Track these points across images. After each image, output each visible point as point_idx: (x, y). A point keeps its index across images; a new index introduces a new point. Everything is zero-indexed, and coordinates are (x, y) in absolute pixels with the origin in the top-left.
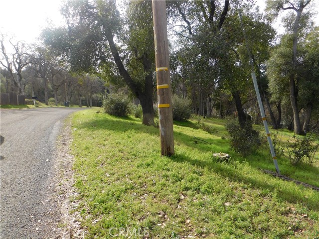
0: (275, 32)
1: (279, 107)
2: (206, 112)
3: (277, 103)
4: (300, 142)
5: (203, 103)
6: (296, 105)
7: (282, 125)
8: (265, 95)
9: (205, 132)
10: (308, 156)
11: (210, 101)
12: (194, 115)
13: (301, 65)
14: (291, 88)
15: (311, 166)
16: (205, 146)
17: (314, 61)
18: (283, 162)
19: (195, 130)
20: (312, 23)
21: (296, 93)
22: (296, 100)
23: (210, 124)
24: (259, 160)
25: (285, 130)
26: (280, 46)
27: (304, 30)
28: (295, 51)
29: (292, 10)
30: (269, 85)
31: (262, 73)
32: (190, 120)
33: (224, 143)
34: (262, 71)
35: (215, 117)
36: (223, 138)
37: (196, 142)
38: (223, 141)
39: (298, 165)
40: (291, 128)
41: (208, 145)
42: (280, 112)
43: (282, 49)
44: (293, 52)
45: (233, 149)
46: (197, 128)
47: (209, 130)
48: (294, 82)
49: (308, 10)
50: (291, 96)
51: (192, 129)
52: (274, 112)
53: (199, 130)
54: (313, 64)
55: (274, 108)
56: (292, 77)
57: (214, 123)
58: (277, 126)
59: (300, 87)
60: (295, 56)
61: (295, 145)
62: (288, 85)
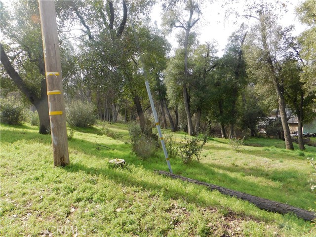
0: (170, 45)
1: (176, 112)
2: (111, 117)
3: (175, 109)
4: (190, 143)
5: (108, 108)
6: (189, 110)
7: (179, 128)
8: (164, 101)
9: (110, 138)
10: (196, 155)
11: (115, 107)
12: (99, 121)
13: (191, 75)
14: (184, 95)
15: (198, 162)
16: (108, 152)
17: (201, 73)
18: (177, 162)
19: (99, 136)
20: (198, 42)
21: (188, 100)
22: (189, 106)
23: (115, 129)
24: (157, 162)
25: (182, 132)
26: (174, 58)
27: (192, 47)
28: (186, 64)
29: (182, 29)
30: (167, 92)
31: (161, 81)
32: (94, 126)
33: (126, 148)
34: (161, 79)
35: (120, 122)
36: (126, 143)
37: (99, 149)
38: (126, 146)
39: (188, 163)
40: (186, 130)
41: (111, 151)
42: (177, 117)
43: (177, 61)
44: (184, 64)
45: (134, 153)
46: (101, 134)
47: (113, 136)
48: (187, 90)
49: (194, 31)
50: (185, 102)
51: (96, 135)
52: (173, 116)
53: (103, 136)
54: (200, 76)
55: (173, 113)
56: (185, 86)
57: (120, 128)
58: (176, 129)
59: (192, 94)
60: (186, 68)
61: (186, 146)
62: (182, 92)
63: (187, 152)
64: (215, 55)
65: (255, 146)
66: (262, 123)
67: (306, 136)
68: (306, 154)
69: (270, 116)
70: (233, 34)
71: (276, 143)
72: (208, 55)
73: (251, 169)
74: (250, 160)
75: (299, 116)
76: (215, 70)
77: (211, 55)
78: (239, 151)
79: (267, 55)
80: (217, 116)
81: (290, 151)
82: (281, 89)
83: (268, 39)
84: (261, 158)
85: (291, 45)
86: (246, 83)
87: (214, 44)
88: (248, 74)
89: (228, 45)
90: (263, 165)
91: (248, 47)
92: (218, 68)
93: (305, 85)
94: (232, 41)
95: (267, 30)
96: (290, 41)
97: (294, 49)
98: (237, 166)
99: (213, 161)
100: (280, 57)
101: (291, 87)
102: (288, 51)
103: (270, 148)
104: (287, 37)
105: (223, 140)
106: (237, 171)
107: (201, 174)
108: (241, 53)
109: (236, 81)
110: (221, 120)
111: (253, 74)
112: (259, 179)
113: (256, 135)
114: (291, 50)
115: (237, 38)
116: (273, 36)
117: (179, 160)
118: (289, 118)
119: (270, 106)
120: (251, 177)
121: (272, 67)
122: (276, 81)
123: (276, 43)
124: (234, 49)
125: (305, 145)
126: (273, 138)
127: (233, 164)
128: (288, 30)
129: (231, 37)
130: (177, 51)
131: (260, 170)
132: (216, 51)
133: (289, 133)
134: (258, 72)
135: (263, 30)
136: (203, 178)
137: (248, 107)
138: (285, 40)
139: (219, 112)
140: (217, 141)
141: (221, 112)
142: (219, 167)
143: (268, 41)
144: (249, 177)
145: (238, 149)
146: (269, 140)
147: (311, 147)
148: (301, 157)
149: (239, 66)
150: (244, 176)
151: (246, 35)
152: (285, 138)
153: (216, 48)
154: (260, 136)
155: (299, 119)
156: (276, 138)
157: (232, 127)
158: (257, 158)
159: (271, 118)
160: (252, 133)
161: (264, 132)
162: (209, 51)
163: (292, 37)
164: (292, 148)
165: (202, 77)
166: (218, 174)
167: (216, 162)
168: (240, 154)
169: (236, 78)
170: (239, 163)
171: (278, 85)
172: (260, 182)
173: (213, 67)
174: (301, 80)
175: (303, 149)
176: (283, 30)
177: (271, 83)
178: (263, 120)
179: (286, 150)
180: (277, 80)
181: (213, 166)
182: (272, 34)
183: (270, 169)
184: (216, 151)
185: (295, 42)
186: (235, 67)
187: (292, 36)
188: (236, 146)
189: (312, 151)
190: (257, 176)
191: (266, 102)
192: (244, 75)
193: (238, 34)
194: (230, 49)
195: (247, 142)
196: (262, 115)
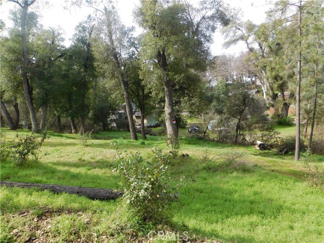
1: (16, 106)
3: (13, 102)
6: (32, 104)
7: (22, 125)
10: (32, 154)
13: (33, 64)
14: (25, 86)
17: (45, 62)
20: (41, 25)
21: (30, 92)
22: (32, 99)
27: (34, 30)
29: (17, 5)
42: (17, 111)
44: (23, 49)
48: (28, 80)
49: (34, 10)
50: (26, 95)
54: (44, 65)
56: (24, 75)
59: (34, 85)
60: (25, 54)
61: (19, 145)
62: (22, 83)
63: (20, 153)
64: (62, 43)
65: (105, 139)
66: (113, 117)
67: (148, 127)
68: (146, 142)
69: (120, 110)
70: (81, 24)
71: (125, 135)
72: (53, 42)
73: (97, 162)
74: (98, 153)
75: (141, 109)
76: (62, 60)
77: (57, 43)
78: (87, 146)
79: (113, 50)
80: (67, 111)
81: (135, 141)
82: (126, 84)
83: (113, 36)
84: (107, 150)
85: (133, 44)
86: (95, 77)
87: (60, 32)
88: (96, 67)
89: (75, 35)
90: (108, 156)
91: (95, 40)
92: (65, 59)
93: (143, 82)
94: (80, 32)
95: (113, 27)
96: (132, 41)
97: (136, 48)
98: (84, 161)
99: (58, 159)
100: (124, 55)
101: (134, 83)
102: (131, 50)
103: (118, 141)
104: (129, 36)
105: (73, 135)
106: (83, 166)
107: (37, 175)
108: (89, 45)
109: (85, 74)
110: (70, 115)
111: (101, 68)
112: (104, 170)
113: (108, 129)
114: (133, 49)
115: (84, 29)
116: (118, 33)
117: (10, 162)
118: (135, 112)
119: (118, 100)
120: (97, 169)
121: (118, 63)
122: (122, 77)
123: (120, 41)
124: (82, 41)
125: (146, 135)
126: (122, 131)
127: (80, 159)
128: (130, 30)
129: (78, 27)
130: (12, 32)
131: (106, 162)
132: (63, 40)
133: (133, 125)
134: (106, 66)
135: (109, 25)
136: (38, 178)
137: (99, 101)
138: (128, 40)
139: (68, 106)
140: (67, 137)
141: (71, 106)
142: (64, 164)
143: (114, 37)
144: (95, 169)
145: (86, 144)
146: (119, 133)
147: (152, 136)
148: (143, 145)
149: (87, 59)
150: (89, 170)
151: (93, 27)
152: (131, 130)
153: (62, 36)
154: (111, 130)
155: (141, 112)
156: (125, 131)
157: (83, 122)
158: (104, 150)
159: (120, 112)
160: (104, 127)
161: (115, 125)
162: (54, 38)
163: (134, 38)
164: (136, 138)
165: (46, 66)
166: (60, 171)
167: (62, 160)
168: (88, 148)
169: (85, 71)
170: (87, 158)
171: (123, 80)
172: (105, 173)
173: (60, 57)
174: (141, 77)
175: (145, 138)
176: (126, 29)
177: (117, 78)
178: (113, 114)
179: (131, 140)
180: (122, 75)
181: (58, 164)
182: (117, 31)
183: (115, 159)
184: (63, 147)
185: (136, 42)
186: (84, 59)
187: (134, 36)
188: (85, 141)
189: (152, 139)
190: (102, 168)
191: (113, 96)
192: (93, 68)
193: (86, 25)
194: (78, 40)
195: (98, 136)
196: (113, 109)
